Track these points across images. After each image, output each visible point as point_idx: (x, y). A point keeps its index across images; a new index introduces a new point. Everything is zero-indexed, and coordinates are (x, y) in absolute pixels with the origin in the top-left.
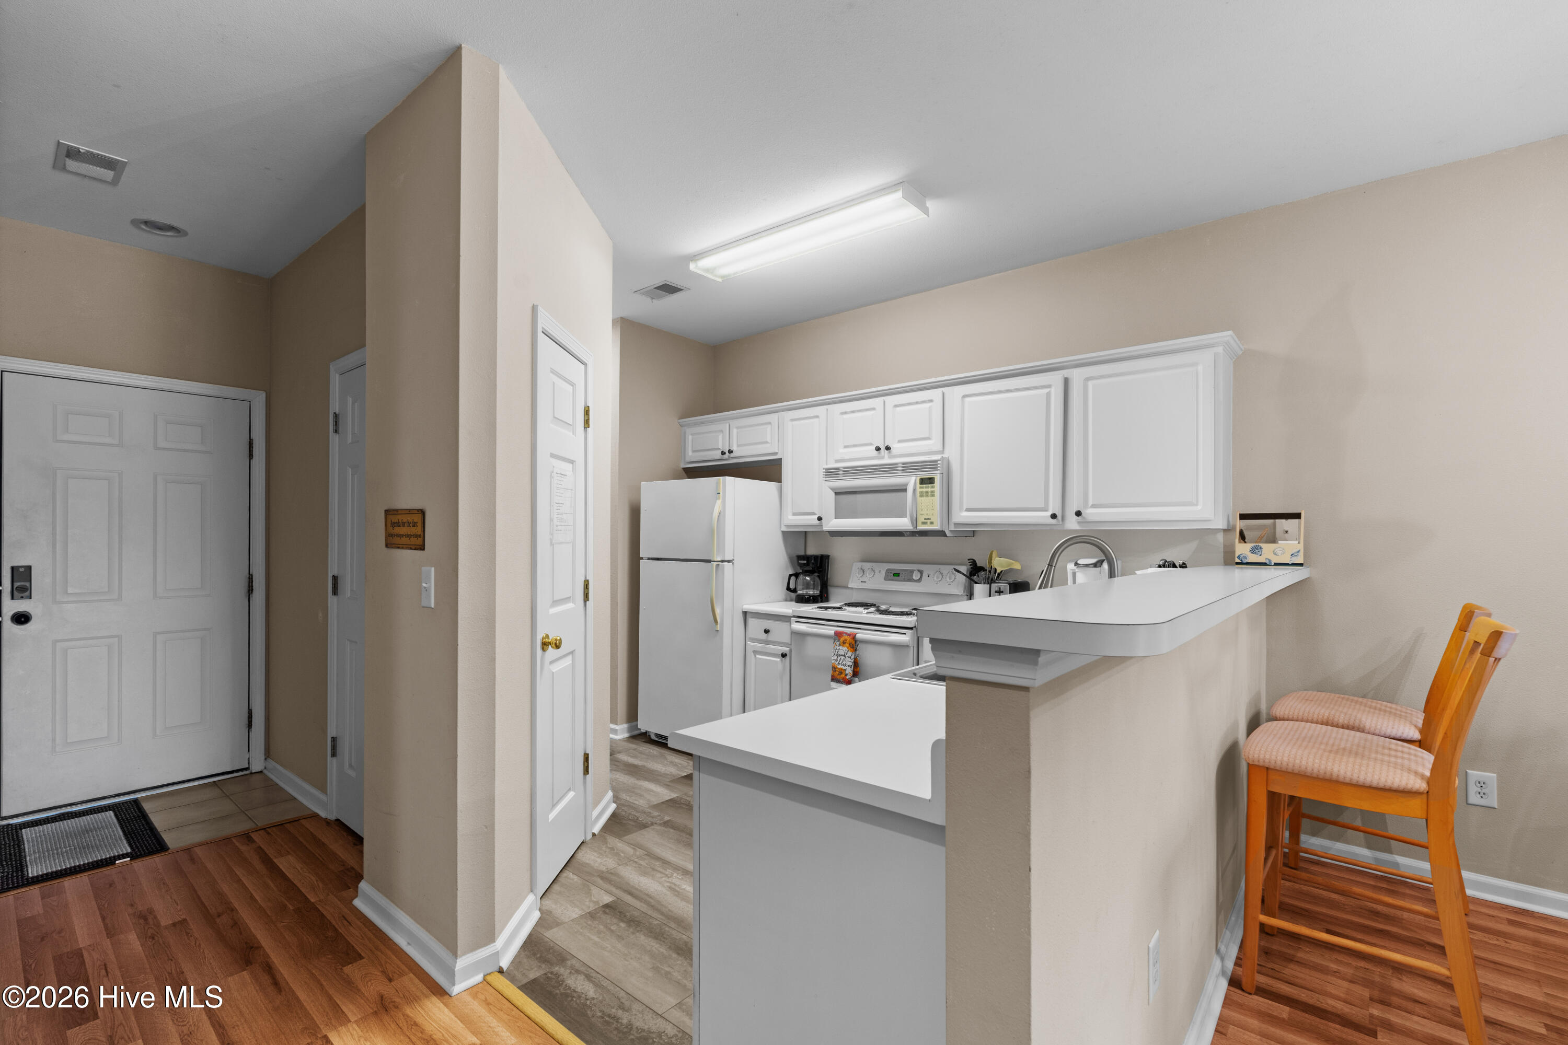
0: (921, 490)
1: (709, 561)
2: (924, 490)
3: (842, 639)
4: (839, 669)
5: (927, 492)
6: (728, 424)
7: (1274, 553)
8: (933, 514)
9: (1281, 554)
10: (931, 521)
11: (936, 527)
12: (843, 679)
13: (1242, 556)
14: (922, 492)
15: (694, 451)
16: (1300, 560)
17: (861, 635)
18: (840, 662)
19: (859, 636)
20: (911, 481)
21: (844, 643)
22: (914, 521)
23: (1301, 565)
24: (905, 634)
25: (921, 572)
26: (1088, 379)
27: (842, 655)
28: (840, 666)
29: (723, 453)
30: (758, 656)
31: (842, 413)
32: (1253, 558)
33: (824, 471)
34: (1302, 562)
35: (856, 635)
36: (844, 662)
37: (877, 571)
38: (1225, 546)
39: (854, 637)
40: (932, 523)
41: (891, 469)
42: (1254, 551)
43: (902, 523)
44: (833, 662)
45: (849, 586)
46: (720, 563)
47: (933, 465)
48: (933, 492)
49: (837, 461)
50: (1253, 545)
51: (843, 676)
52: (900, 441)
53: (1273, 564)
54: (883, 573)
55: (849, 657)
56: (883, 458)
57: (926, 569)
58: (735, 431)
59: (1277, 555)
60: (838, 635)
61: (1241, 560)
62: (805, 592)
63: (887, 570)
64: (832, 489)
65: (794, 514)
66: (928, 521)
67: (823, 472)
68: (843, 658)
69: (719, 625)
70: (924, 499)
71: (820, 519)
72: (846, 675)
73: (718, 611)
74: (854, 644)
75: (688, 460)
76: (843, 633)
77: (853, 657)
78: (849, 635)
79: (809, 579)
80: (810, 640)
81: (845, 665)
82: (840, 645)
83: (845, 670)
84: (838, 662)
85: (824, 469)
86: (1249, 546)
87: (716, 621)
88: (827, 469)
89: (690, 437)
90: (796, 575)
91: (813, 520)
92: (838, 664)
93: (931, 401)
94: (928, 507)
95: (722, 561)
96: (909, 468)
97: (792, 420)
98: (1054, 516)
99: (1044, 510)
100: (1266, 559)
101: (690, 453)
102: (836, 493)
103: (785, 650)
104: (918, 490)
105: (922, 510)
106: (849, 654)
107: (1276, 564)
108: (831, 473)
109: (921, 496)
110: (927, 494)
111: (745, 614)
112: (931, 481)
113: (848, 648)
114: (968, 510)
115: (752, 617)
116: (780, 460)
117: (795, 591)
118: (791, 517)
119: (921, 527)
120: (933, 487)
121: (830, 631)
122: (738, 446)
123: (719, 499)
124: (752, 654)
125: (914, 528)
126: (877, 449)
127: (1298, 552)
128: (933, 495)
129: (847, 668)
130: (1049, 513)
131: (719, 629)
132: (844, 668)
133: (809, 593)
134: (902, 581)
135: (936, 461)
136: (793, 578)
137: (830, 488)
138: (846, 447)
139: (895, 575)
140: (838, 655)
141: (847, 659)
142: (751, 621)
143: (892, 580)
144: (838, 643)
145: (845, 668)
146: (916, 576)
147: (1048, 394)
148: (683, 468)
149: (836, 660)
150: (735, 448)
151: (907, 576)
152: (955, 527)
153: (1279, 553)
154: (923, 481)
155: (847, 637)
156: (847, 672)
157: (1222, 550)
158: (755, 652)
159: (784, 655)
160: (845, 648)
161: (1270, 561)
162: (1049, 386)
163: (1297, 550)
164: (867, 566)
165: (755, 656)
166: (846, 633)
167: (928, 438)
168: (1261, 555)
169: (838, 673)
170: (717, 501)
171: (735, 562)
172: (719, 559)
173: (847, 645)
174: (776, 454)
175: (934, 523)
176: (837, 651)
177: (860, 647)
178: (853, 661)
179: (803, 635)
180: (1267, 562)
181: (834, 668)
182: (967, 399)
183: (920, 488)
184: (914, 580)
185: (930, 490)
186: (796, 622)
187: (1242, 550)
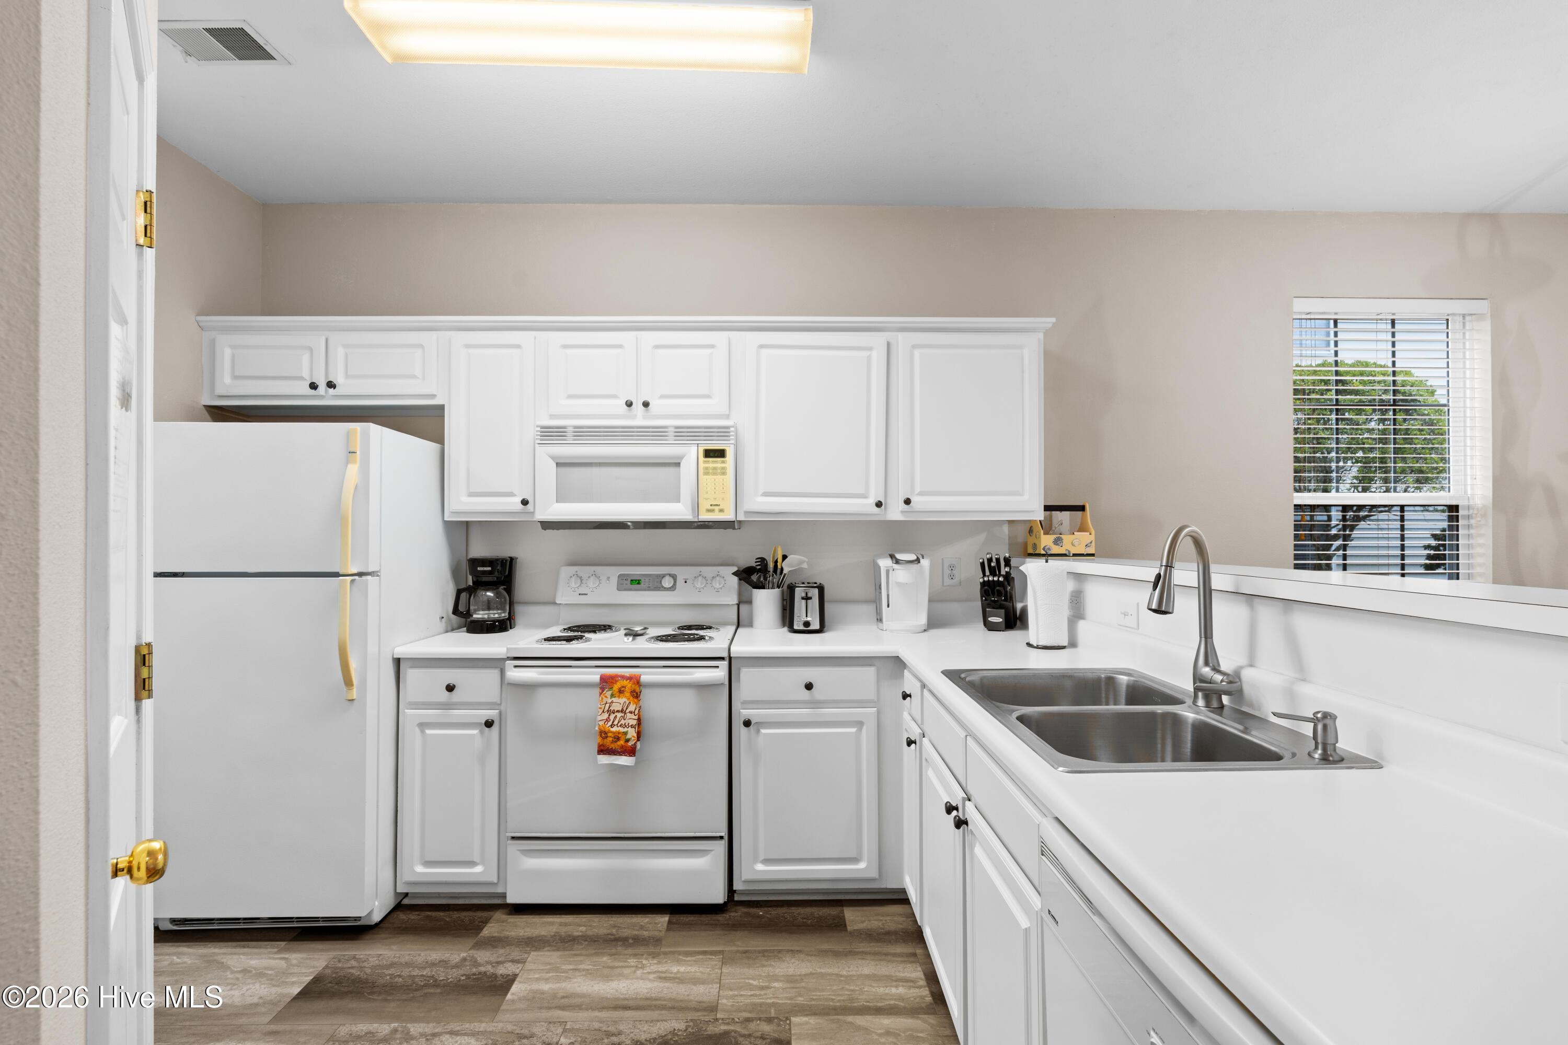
0: (707, 465)
1: (336, 575)
2: (711, 465)
3: (616, 687)
4: (614, 733)
5: (715, 468)
6: (324, 339)
7: (1073, 545)
8: (723, 499)
9: (1078, 545)
10: (720, 507)
11: (728, 516)
12: (622, 747)
13: (1047, 547)
14: (707, 468)
15: (235, 377)
16: (1092, 551)
17: (648, 675)
18: (616, 723)
19: (644, 678)
20: (692, 454)
21: (621, 692)
22: (696, 507)
23: (1093, 555)
24: (718, 667)
25: (674, 577)
26: (914, 347)
27: (618, 711)
28: (615, 729)
29: (313, 386)
30: (428, 732)
31: (565, 347)
32: (1055, 550)
33: (539, 429)
34: (1093, 552)
35: (640, 677)
36: (623, 722)
37: (604, 578)
38: (1010, 538)
39: (636, 680)
40: (721, 511)
41: (658, 433)
42: (1058, 541)
43: (679, 511)
44: (601, 723)
45: (558, 602)
46: (356, 577)
47: (723, 432)
48: (723, 468)
49: (552, 417)
50: (1055, 536)
51: (622, 742)
52: (663, 397)
53: (1072, 555)
54: (614, 581)
55: (631, 712)
56: (634, 417)
57: (682, 573)
58: (341, 352)
59: (1074, 546)
60: (606, 682)
61: (1046, 552)
62: (486, 616)
63: (620, 576)
64: (553, 458)
65: (472, 494)
66: (717, 508)
67: (537, 431)
68: (619, 715)
69: (355, 690)
70: (710, 478)
71: (525, 502)
72: (628, 741)
73: (353, 665)
74: (636, 690)
75: (220, 391)
76: (617, 676)
77: (637, 712)
78: (630, 678)
79: (492, 595)
80: (542, 693)
81: (625, 726)
82: (612, 696)
83: (625, 733)
84: (610, 723)
85: (537, 426)
86: (1051, 538)
87: (348, 683)
88: (542, 427)
89: (228, 352)
90: (471, 591)
91: (514, 503)
92: (612, 726)
93: (712, 346)
94: (717, 488)
95: (360, 574)
96: (685, 434)
97: (468, 346)
98: (879, 504)
99: (865, 496)
100: (1066, 550)
101: (228, 380)
102: (558, 464)
103: (491, 714)
104: (702, 465)
105: (707, 493)
106: (632, 708)
107: (1075, 555)
108: (550, 434)
109: (706, 473)
110: (715, 471)
111: (398, 662)
112: (721, 454)
113: (629, 699)
114: (766, 494)
115: (412, 667)
116: (441, 408)
117: (468, 614)
118: (465, 499)
119: (705, 516)
120: (723, 462)
121: (593, 675)
122: (347, 376)
123: (354, 462)
124: (417, 730)
125: (694, 517)
126: (628, 403)
127: (1091, 543)
128: (724, 473)
129: (630, 729)
130: (872, 501)
131: (355, 697)
132: (622, 730)
133: (492, 616)
134: (644, 590)
135: (728, 427)
136: (464, 596)
137: (546, 454)
138: (570, 397)
139: (635, 583)
140: (610, 712)
141: (629, 715)
142: (411, 675)
143: (630, 590)
144: (610, 692)
145: (626, 730)
146: (667, 583)
147: (869, 358)
148: (204, 406)
149: (607, 720)
150: (339, 380)
151: (656, 584)
152: (745, 516)
153: (1076, 543)
154: (709, 453)
155: (625, 683)
156: (628, 736)
157: (1007, 541)
158: (423, 726)
159: (489, 724)
160: (623, 700)
161: (1069, 551)
162: (870, 349)
163: (1090, 541)
164: (585, 571)
165: (423, 732)
166: (623, 677)
167: (708, 397)
168: (1062, 546)
169: (611, 739)
170: (350, 466)
171: (382, 574)
172: (355, 571)
173: (628, 694)
174: (433, 396)
175: (725, 511)
176: (608, 705)
177: (646, 694)
178: (636, 717)
179: (530, 687)
180: (1067, 553)
181: (603, 734)
182: (764, 352)
183: (705, 462)
184: (665, 588)
185: (719, 465)
186: (516, 666)
187: (1046, 541)
